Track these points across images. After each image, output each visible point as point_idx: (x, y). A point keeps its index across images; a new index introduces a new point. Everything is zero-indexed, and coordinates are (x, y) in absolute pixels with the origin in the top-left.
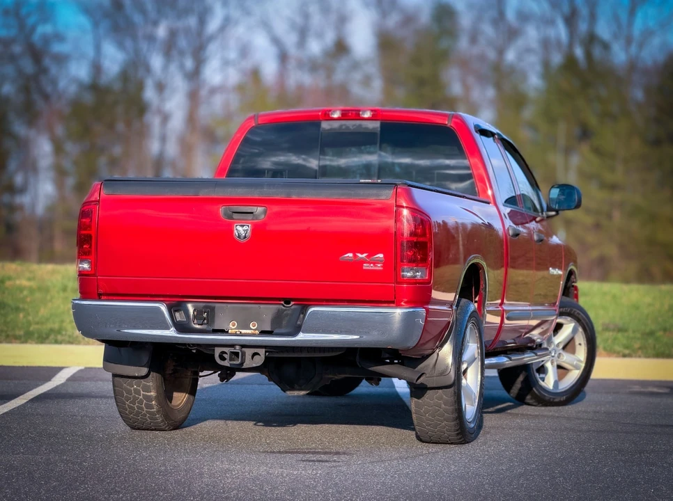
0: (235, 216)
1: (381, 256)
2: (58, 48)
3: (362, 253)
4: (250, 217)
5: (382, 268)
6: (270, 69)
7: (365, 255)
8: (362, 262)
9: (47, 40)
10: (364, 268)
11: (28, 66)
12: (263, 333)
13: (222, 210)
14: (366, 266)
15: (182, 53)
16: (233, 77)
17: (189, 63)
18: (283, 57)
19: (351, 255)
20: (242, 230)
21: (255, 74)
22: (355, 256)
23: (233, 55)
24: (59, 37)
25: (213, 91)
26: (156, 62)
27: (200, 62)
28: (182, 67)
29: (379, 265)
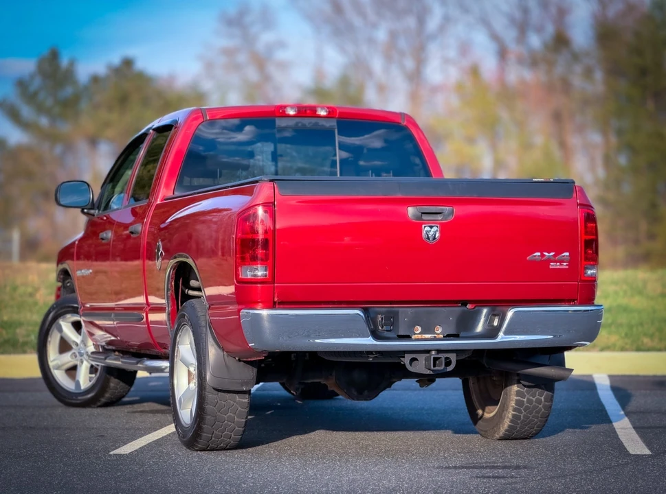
0: (425, 217)
1: (567, 254)
2: (281, 55)
3: (549, 253)
4: (439, 217)
5: (567, 267)
6: (489, 64)
7: (552, 254)
8: (549, 261)
9: (270, 49)
10: (551, 267)
11: (252, 74)
12: (448, 337)
13: (411, 211)
14: (553, 265)
15: (402, 54)
16: (454, 74)
17: (410, 64)
18: (502, 53)
19: (538, 254)
20: (431, 232)
21: (474, 71)
22: (543, 256)
23: (452, 53)
24: (282, 45)
25: (435, 90)
26: (377, 64)
27: (420, 62)
28: (402, 67)
29: (565, 264)
